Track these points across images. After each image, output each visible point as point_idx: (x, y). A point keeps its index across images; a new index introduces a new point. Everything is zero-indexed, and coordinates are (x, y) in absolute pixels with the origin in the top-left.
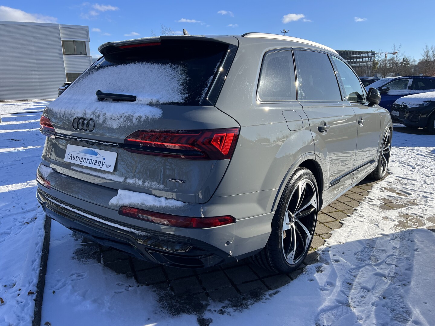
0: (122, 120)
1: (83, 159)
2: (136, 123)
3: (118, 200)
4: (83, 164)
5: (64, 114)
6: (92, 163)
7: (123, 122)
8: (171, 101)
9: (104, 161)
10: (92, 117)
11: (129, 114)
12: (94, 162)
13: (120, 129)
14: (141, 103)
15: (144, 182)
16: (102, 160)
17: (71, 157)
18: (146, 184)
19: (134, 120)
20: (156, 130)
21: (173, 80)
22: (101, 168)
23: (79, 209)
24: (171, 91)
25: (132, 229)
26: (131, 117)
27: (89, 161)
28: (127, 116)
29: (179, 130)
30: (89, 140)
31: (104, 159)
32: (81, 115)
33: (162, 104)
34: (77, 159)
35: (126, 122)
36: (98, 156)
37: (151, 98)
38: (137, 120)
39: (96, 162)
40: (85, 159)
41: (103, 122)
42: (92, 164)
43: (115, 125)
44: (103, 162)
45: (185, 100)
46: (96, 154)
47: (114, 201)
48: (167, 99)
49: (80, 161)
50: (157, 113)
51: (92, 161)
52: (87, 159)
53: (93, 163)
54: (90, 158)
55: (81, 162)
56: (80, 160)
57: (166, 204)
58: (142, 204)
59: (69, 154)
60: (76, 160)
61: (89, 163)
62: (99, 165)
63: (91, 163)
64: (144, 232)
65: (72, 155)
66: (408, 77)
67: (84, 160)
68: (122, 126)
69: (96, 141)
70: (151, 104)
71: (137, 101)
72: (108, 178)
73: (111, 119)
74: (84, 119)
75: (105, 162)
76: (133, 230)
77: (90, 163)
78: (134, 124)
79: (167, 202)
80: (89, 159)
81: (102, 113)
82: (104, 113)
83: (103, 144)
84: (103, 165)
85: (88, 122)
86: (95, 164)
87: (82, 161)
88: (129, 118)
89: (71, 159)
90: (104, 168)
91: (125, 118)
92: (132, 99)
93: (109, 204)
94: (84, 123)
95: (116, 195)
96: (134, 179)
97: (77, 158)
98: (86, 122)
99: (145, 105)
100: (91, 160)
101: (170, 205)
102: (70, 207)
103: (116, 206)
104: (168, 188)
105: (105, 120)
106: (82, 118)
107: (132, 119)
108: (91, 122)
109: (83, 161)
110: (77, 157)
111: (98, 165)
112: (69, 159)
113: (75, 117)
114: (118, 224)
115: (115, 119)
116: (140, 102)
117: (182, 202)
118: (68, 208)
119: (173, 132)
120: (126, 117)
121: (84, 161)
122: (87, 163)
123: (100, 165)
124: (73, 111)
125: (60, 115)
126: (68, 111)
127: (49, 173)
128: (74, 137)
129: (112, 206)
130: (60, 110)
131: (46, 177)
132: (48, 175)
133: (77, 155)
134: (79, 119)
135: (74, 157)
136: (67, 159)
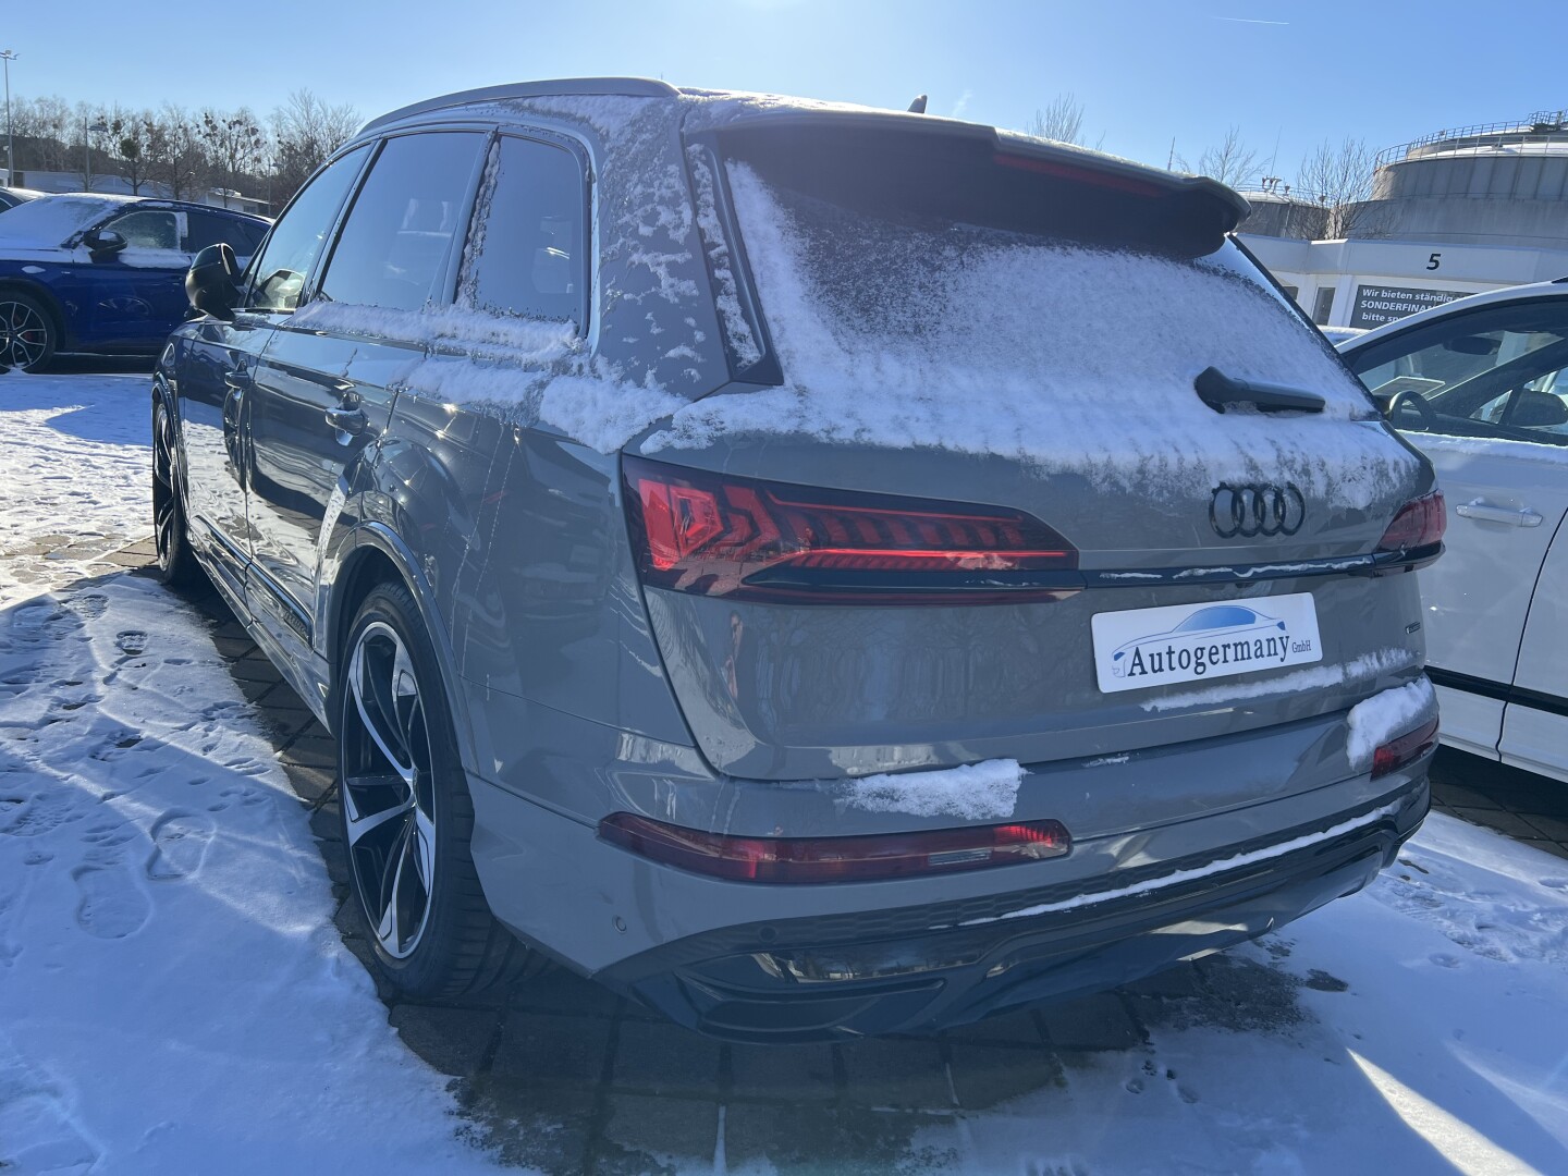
0: (1371, 477)
1: (1206, 652)
2: (1399, 484)
3: (1367, 739)
4: (1212, 672)
5: (1144, 478)
6: (1246, 656)
7: (1376, 485)
9: (1283, 634)
10: (1288, 477)
11: (1373, 454)
12: (1253, 649)
14: (1338, 416)
15: (1380, 660)
16: (1277, 633)
17: (1141, 664)
18: (1385, 661)
22: (1282, 660)
23: (1226, 853)
25: (1382, 806)
26: (1384, 466)
27: (1230, 653)
31: (1282, 626)
32: (1243, 476)
34: (1175, 663)
35: (1382, 482)
36: (1259, 620)
39: (1261, 647)
40: (1214, 650)
41: (1327, 494)
42: (1249, 658)
44: (1281, 638)
46: (1247, 618)
47: (1356, 748)
49: (1193, 665)
51: (1245, 646)
52: (1221, 650)
53: (1252, 655)
54: (1231, 640)
55: (1200, 669)
56: (1193, 659)
59: (1118, 656)
60: (1172, 669)
61: (1236, 660)
62: (1272, 652)
63: (1243, 659)
65: (1137, 653)
66: (171, 205)
67: (1211, 654)
68: (1376, 498)
72: (1305, 688)
73: (1344, 478)
74: (1258, 490)
75: (1287, 637)
77: (1239, 657)
78: (1396, 486)
80: (1229, 646)
84: (1285, 649)
85: (1279, 498)
86: (1258, 653)
87: (1203, 664)
88: (1383, 471)
89: (1144, 673)
90: (1293, 659)
91: (1374, 472)
93: (1351, 762)
94: (1263, 504)
97: (1175, 657)
98: (1269, 498)
100: (1240, 643)
103: (1367, 760)
105: (1331, 485)
106: (1251, 487)
108: (1287, 499)
109: (1205, 659)
110: (1170, 653)
111: (1269, 655)
112: (1132, 674)
113: (1216, 485)
116: (1335, 414)
118: (1179, 877)
120: (1376, 468)
121: (1213, 657)
122: (1225, 661)
123: (1276, 654)
124: (1190, 459)
125: (1115, 483)
126: (1161, 460)
127: (1016, 786)
128: (1213, 571)
129: (1357, 765)
130: (1099, 458)
131: (1008, 815)
132: (1015, 796)
133: (1170, 647)
134: (1236, 491)
135: (1156, 658)
136: (1112, 679)
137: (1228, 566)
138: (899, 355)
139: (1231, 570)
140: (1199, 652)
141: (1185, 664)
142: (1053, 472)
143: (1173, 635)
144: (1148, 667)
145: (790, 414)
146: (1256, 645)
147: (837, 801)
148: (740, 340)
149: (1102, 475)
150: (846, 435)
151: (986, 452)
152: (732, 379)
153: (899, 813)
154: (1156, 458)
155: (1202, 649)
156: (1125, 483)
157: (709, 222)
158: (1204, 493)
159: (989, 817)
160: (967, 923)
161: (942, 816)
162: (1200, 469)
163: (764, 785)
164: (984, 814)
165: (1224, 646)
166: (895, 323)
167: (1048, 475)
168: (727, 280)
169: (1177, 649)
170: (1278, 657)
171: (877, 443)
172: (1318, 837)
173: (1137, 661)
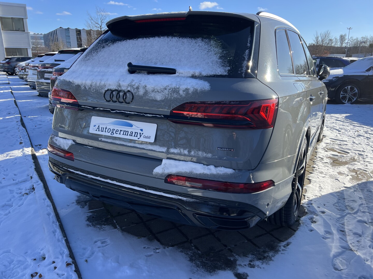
0: (167, 92)
1: (115, 131)
2: (184, 95)
3: (164, 169)
4: (115, 135)
5: (91, 86)
7: (168, 94)
8: (215, 74)
9: (141, 132)
10: (129, 89)
11: (174, 86)
13: (165, 101)
14: (183, 75)
15: (189, 152)
16: (139, 131)
17: (99, 129)
18: (192, 153)
19: (181, 92)
20: (207, 102)
21: (210, 53)
22: (138, 139)
23: (113, 179)
24: (211, 65)
25: (179, 196)
26: (177, 89)
27: (122, 133)
28: (172, 88)
29: (230, 102)
30: (126, 112)
31: (142, 130)
32: (114, 88)
33: (205, 76)
34: (107, 131)
35: (172, 94)
36: (134, 127)
37: (194, 71)
38: (185, 93)
39: (132, 134)
40: (117, 131)
41: (143, 95)
42: (127, 135)
43: (159, 97)
44: (140, 133)
45: (228, 72)
46: (131, 126)
47: (158, 170)
48: (210, 72)
50: (205, 86)
51: (127, 132)
52: (119, 131)
53: (129, 134)
54: (123, 129)
55: (112, 134)
56: (111, 131)
57: (216, 171)
58: (191, 173)
59: (95, 126)
60: (105, 132)
61: (123, 134)
62: (136, 136)
63: (125, 135)
64: (192, 198)
65: (99, 126)
66: (317, 57)
67: (116, 131)
68: (167, 98)
69: (136, 113)
70: (193, 77)
71: (177, 74)
72: (148, 149)
73: (153, 91)
74: (119, 92)
75: (143, 134)
76: (180, 198)
78: (181, 96)
79: (217, 170)
80: (122, 131)
81: (141, 85)
82: (144, 85)
83: (145, 116)
84: (140, 136)
85: (125, 94)
86: (131, 135)
87: (113, 133)
88: (176, 91)
90: (142, 139)
91: (169, 91)
92: (172, 72)
93: (153, 173)
94: (119, 95)
95: (161, 164)
96: (178, 149)
97: (107, 130)
98: (121, 94)
99: (187, 77)
100: (126, 131)
101: (221, 173)
102: (101, 177)
103: (161, 175)
104: (216, 157)
105: (146, 93)
106: (116, 90)
107: (179, 91)
108: (128, 94)
109: (114, 132)
110: (106, 128)
111: (134, 136)
112: (96, 130)
113: (106, 89)
114: (162, 192)
115: (158, 92)
116: (181, 75)
117: (232, 170)
119: (225, 104)
120: (171, 90)
122: (120, 134)
123: (137, 136)
124: (103, 83)
125: (85, 87)
126: (96, 83)
127: (70, 145)
128: (105, 109)
129: (156, 175)
130: (84, 82)
131: (66, 149)
132: (69, 146)
133: (106, 127)
134: (112, 91)
135: (103, 128)
136: (92, 130)
137: (110, 109)
140: (113, 130)
141: (109, 132)
142: (76, 84)
143: (108, 124)
144: (100, 130)
146: (131, 132)
149: (83, 86)
155: (114, 130)
156: (87, 87)
164: (64, 148)
165: (121, 130)
169: (108, 128)
170: (137, 138)
173: (98, 128)
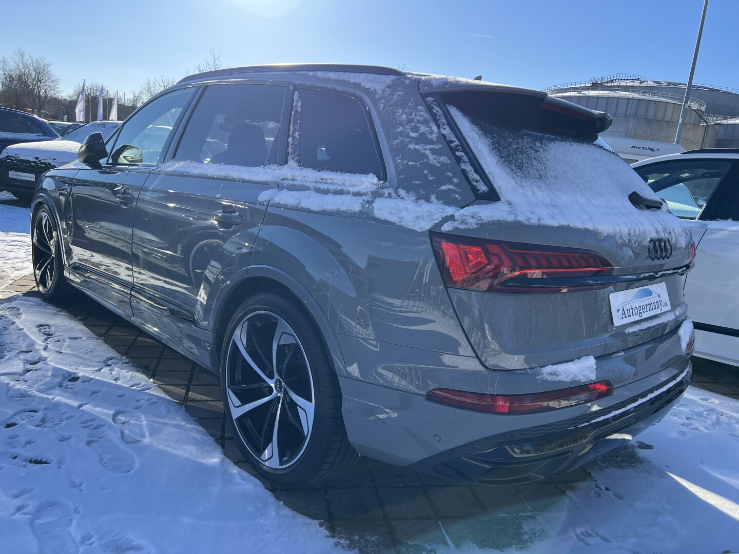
4: (645, 316)
5: (630, 237)
9: (660, 299)
10: (666, 235)
12: (653, 306)
16: (658, 299)
17: (624, 314)
22: (661, 310)
23: (652, 391)
27: (648, 308)
31: (659, 296)
32: (655, 235)
34: (634, 313)
36: (654, 294)
39: (655, 305)
40: (643, 307)
41: (676, 242)
42: (653, 310)
43: (683, 243)
44: (660, 301)
46: (650, 293)
49: (639, 313)
51: (651, 305)
52: (645, 307)
53: (653, 308)
54: (647, 302)
55: (640, 315)
56: (638, 311)
59: (618, 311)
60: (633, 315)
61: (650, 311)
65: (623, 309)
67: (643, 309)
73: (679, 235)
74: (660, 240)
81: (670, 228)
84: (661, 306)
86: (655, 308)
87: (641, 313)
89: (626, 317)
90: (663, 309)
97: (634, 310)
98: (663, 244)
105: (677, 238)
106: (658, 240)
108: (667, 244)
109: (641, 311)
110: (632, 309)
111: (657, 308)
112: (623, 318)
113: (649, 240)
118: (641, 401)
122: (647, 311)
123: (659, 308)
124: (641, 229)
125: (623, 239)
126: (634, 230)
127: (595, 367)
128: (649, 274)
129: (685, 352)
130: (617, 229)
131: (594, 379)
132: (595, 371)
133: (632, 306)
134: (654, 242)
135: (629, 311)
136: (617, 320)
137: (653, 272)
138: (539, 187)
139: (653, 274)
140: (640, 308)
141: (636, 313)
142: (605, 235)
143: (632, 301)
145: (510, 213)
147: (537, 377)
148: (476, 182)
149: (619, 236)
150: (534, 221)
151: (583, 227)
152: (477, 199)
153: (559, 381)
154: (632, 229)
155: (640, 306)
156: (625, 239)
157: (447, 131)
158: (646, 243)
159: (588, 380)
160: (580, 426)
161: (574, 381)
162: (644, 233)
163: (508, 372)
164: (587, 379)
165: (646, 305)
166: (533, 174)
167: (604, 236)
168: (462, 156)
169: (634, 307)
171: (547, 225)
172: (674, 382)
